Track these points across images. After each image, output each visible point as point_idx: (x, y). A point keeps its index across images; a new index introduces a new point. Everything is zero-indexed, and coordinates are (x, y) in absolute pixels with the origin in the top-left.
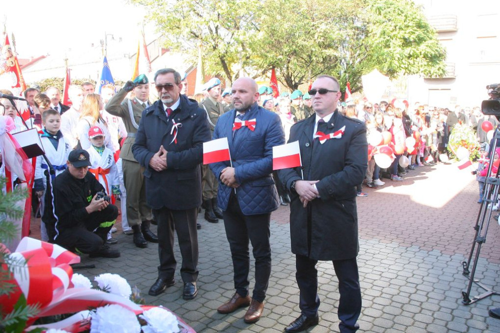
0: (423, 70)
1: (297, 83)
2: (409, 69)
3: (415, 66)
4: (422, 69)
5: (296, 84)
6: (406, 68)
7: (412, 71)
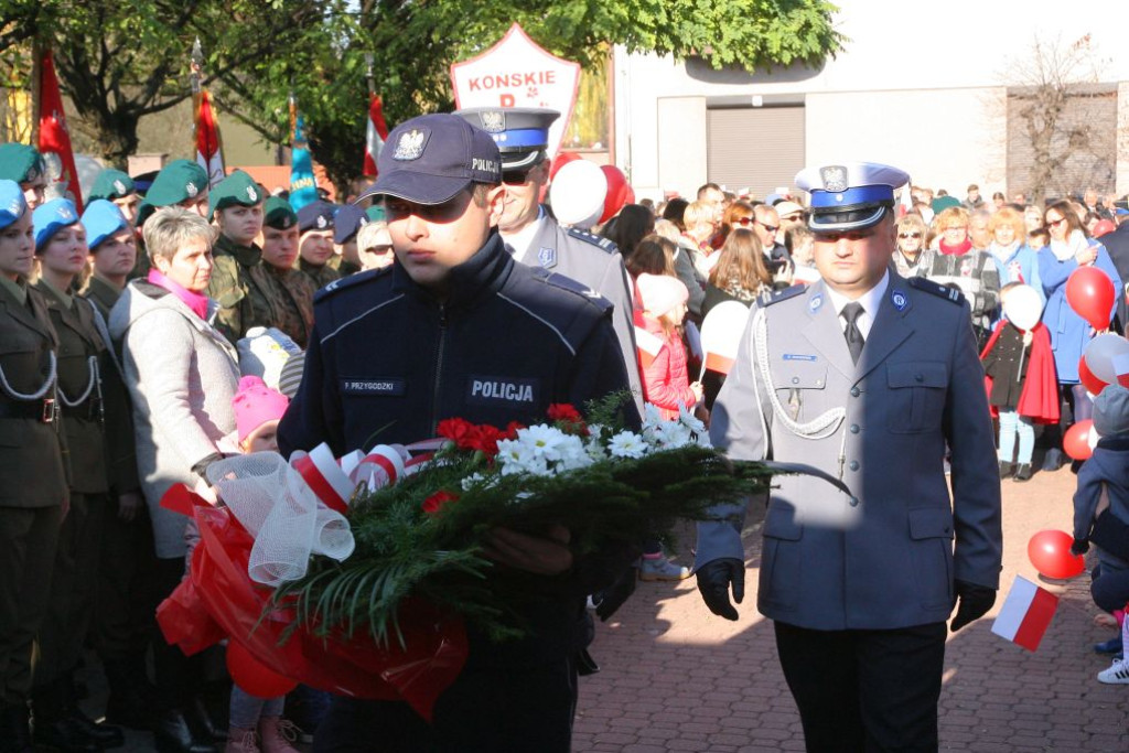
0: (739, 36)
1: (133, 104)
2: (676, 33)
3: (695, 12)
4: (730, 33)
5: (124, 106)
6: (661, 30)
7: (687, 40)
